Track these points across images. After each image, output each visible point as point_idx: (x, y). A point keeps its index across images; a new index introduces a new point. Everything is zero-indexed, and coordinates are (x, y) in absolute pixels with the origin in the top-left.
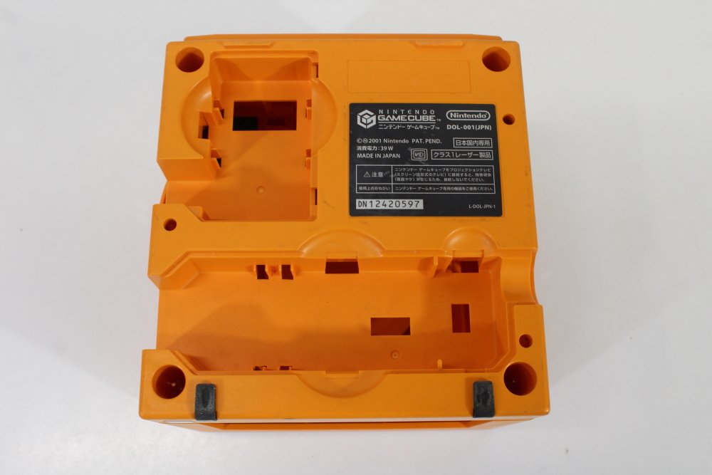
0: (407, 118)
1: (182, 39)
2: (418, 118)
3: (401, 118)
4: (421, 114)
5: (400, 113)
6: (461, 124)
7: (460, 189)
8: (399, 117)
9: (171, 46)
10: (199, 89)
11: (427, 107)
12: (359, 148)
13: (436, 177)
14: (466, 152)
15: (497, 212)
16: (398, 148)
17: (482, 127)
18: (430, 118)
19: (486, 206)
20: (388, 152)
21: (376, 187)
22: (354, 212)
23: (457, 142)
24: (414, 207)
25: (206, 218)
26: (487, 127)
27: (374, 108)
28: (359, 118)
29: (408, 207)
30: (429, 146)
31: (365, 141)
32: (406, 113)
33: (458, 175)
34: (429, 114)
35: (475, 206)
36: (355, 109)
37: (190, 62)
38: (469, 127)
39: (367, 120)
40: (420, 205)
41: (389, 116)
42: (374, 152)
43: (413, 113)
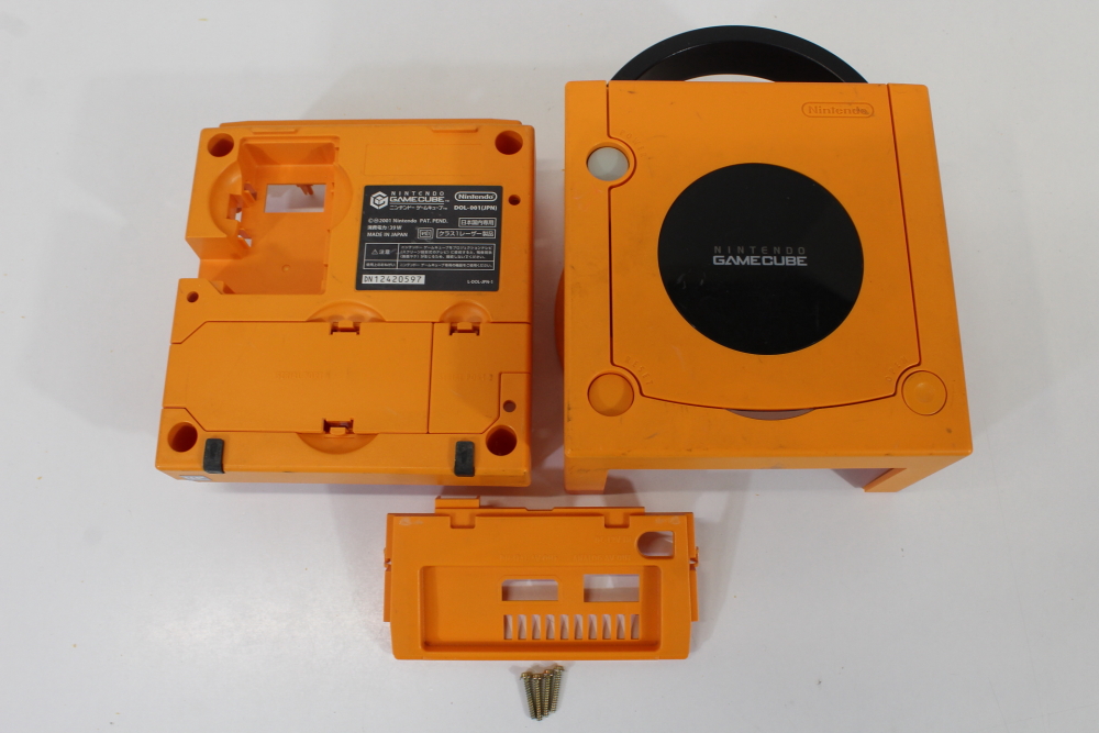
0: (417, 199)
1: (217, 126)
2: (428, 199)
3: (412, 199)
4: (431, 195)
5: (411, 195)
6: (468, 204)
7: (461, 265)
8: (410, 198)
9: (205, 132)
10: (229, 171)
11: (437, 189)
12: (370, 227)
13: (439, 254)
14: (470, 231)
15: (494, 287)
16: (406, 227)
17: (487, 207)
18: (439, 199)
19: (484, 282)
20: (396, 231)
21: (382, 265)
22: (360, 286)
23: (462, 221)
24: (415, 282)
25: (228, 291)
26: (493, 208)
27: (387, 190)
28: (372, 199)
29: (410, 282)
30: (436, 226)
31: (376, 220)
32: (417, 195)
33: (460, 252)
34: (438, 195)
35: (473, 282)
36: (370, 191)
37: (220, 146)
38: (475, 208)
39: (380, 201)
40: (421, 280)
41: (400, 197)
42: (383, 231)
43: (424, 195)
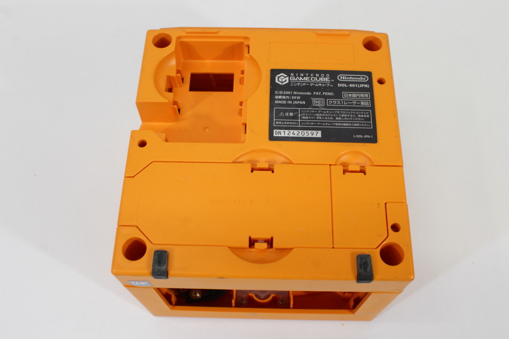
0: (310, 79)
1: (159, 28)
2: (318, 79)
3: (306, 79)
4: (320, 76)
5: (305, 76)
6: (348, 83)
7: (347, 125)
8: (305, 78)
9: (149, 32)
10: (167, 58)
11: (325, 72)
12: (277, 97)
13: (330, 117)
14: (352, 101)
15: (374, 140)
16: (303, 98)
17: (362, 86)
18: (327, 79)
19: (366, 136)
20: (296, 100)
21: (288, 123)
22: (272, 138)
23: (345, 95)
24: (314, 136)
26: (366, 86)
27: (288, 72)
28: (277, 78)
29: (310, 136)
30: (326, 97)
31: (281, 92)
32: (309, 76)
33: (346, 115)
34: (325, 77)
35: (358, 136)
36: (274, 73)
37: (162, 42)
38: (353, 86)
39: (282, 79)
40: (319, 134)
41: (298, 77)
42: (287, 100)
43: (315, 76)
